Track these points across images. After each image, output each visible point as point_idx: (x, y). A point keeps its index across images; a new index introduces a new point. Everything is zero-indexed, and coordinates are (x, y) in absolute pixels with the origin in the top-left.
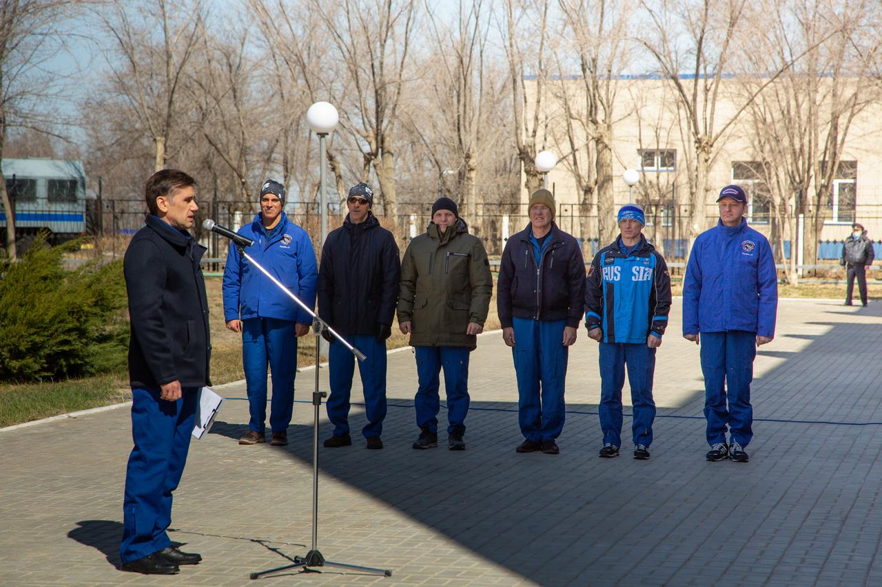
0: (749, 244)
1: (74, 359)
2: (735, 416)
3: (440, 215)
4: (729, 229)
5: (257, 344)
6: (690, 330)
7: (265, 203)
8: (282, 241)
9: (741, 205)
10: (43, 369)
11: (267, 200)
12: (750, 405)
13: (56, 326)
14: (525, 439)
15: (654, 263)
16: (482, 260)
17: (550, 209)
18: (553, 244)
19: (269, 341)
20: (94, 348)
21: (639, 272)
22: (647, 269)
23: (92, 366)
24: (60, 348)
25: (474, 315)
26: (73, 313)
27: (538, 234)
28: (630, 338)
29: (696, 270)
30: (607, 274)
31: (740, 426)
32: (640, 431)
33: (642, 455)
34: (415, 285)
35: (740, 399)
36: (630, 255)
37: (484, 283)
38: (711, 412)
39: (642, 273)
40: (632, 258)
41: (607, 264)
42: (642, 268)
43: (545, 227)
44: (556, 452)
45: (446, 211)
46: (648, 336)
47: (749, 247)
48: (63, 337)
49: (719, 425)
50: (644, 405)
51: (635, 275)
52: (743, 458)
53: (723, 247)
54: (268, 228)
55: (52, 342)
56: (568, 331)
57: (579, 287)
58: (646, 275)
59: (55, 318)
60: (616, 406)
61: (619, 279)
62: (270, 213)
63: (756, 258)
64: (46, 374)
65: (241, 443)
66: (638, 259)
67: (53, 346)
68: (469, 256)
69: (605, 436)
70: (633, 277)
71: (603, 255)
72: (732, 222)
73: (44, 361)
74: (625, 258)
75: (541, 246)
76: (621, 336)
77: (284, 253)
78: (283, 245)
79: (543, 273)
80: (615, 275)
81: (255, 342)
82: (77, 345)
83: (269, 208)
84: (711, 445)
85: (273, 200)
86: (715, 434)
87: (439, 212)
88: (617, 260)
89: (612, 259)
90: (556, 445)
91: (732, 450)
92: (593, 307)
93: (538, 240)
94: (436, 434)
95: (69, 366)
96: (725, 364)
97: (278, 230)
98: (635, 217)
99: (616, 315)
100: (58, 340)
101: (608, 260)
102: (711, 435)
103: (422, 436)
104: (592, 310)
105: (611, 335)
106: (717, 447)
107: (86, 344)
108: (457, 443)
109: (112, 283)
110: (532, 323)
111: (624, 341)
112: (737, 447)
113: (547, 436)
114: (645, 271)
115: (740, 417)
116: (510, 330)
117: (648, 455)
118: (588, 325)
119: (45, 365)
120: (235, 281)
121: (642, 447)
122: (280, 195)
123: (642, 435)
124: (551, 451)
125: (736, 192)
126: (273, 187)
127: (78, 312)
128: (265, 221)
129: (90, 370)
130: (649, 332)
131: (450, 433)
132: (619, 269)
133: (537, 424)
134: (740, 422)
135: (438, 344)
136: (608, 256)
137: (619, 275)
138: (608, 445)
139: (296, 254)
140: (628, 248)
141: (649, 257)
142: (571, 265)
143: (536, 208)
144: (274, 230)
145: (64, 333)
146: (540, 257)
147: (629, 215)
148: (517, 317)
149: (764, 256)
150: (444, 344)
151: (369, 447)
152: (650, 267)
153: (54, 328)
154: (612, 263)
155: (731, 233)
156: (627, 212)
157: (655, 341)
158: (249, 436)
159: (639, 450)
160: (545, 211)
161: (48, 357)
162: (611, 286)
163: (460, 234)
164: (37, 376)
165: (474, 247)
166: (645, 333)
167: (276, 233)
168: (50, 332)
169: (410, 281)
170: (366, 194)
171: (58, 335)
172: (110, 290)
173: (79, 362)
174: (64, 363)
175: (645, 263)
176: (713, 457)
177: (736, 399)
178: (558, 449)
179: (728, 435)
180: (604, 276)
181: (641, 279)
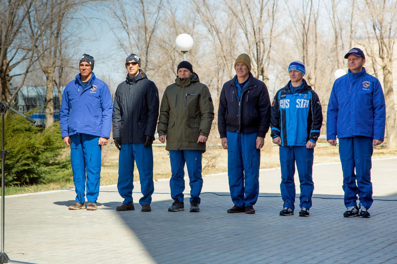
0: (367, 83)
1: (32, 174)
2: (362, 190)
3: (181, 71)
4: (354, 75)
5: (77, 150)
6: (331, 137)
7: (81, 67)
8: (92, 89)
9: (361, 59)
10: (14, 180)
11: (83, 65)
12: (371, 183)
13: (20, 155)
14: (234, 205)
15: (310, 97)
16: (207, 98)
17: (247, 66)
18: (249, 87)
19: (84, 148)
20: (44, 168)
21: (300, 102)
22: (305, 101)
23: (44, 179)
24: (23, 168)
25: (202, 131)
26: (29, 148)
27: (241, 81)
28: (296, 143)
29: (335, 100)
30: (282, 104)
31: (364, 196)
32: (304, 199)
33: (304, 214)
34: (169, 114)
35: (364, 178)
36: (295, 92)
37: (208, 111)
38: (346, 187)
39: (303, 103)
40: (297, 94)
41: (282, 98)
42: (303, 100)
43: (244, 77)
44: (253, 212)
45: (184, 69)
46: (307, 141)
47: (367, 85)
48: (24, 162)
49: (352, 195)
50: (306, 184)
51: (298, 104)
52: (366, 215)
53: (351, 85)
54: (83, 82)
55: (18, 164)
56: (259, 139)
57: (265, 113)
58: (305, 104)
59: (19, 150)
60: (290, 185)
61: (288, 107)
62: (84, 73)
63: (371, 91)
64: (16, 183)
65: (70, 209)
66: (300, 94)
67: (19, 167)
68: (199, 96)
69: (285, 203)
70: (297, 106)
71: (280, 93)
72: (355, 69)
73: (15, 175)
74: (293, 94)
75: (242, 88)
76: (291, 142)
77: (93, 95)
78: (92, 91)
79: (242, 104)
80: (286, 104)
81: (76, 149)
82: (34, 166)
83: (84, 70)
84: (347, 207)
85: (86, 65)
86: (349, 201)
87: (180, 69)
88: (288, 96)
89: (285, 95)
90: (253, 209)
91: (360, 210)
92: (275, 124)
93: (240, 84)
94: (183, 203)
95: (30, 178)
96: (353, 157)
97: (89, 83)
98: (297, 68)
99: (287, 129)
100: (22, 163)
101: (282, 96)
102: (347, 201)
103: (174, 204)
104: (275, 126)
105: (285, 141)
106: (350, 209)
107: (39, 166)
108: (194, 208)
109: (55, 132)
110: (236, 134)
111: (292, 144)
112: (363, 209)
113: (247, 203)
114: (304, 102)
115: (364, 190)
116: (225, 139)
117: (308, 214)
118: (272, 136)
119: (15, 178)
120: (66, 114)
121: (304, 209)
122: (90, 63)
123: (305, 202)
124: (249, 212)
125: (356, 51)
126: (87, 58)
127: (32, 147)
128: (82, 78)
129: (42, 181)
130: (308, 139)
131: (191, 202)
132: (289, 101)
133: (241, 196)
134: (365, 193)
135: (181, 149)
136: (283, 94)
137: (288, 104)
138: (286, 208)
139: (100, 96)
140: (294, 88)
141: (307, 93)
142: (260, 100)
143: (238, 65)
144: (87, 83)
145: (25, 159)
146: (241, 95)
147: (294, 68)
148: (229, 131)
149: (376, 90)
150: (185, 149)
151: (143, 211)
152: (307, 99)
153: (19, 157)
154: (285, 98)
155: (355, 77)
156: (293, 66)
157: (312, 145)
158: (75, 205)
159: (302, 211)
160: (244, 67)
161: (17, 173)
162: (284, 111)
163: (195, 82)
164: (11, 184)
165: (202, 90)
166: (306, 140)
167: (88, 85)
168: (17, 159)
169: (166, 112)
170: (135, 59)
171: (22, 161)
172: (54, 136)
173: (36, 176)
174: (27, 177)
175: (305, 97)
176: (348, 215)
177: (361, 178)
178: (254, 211)
179: (358, 202)
180: (281, 105)
181: (302, 107)
